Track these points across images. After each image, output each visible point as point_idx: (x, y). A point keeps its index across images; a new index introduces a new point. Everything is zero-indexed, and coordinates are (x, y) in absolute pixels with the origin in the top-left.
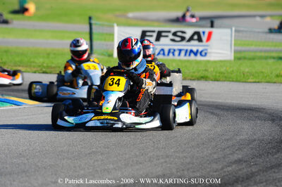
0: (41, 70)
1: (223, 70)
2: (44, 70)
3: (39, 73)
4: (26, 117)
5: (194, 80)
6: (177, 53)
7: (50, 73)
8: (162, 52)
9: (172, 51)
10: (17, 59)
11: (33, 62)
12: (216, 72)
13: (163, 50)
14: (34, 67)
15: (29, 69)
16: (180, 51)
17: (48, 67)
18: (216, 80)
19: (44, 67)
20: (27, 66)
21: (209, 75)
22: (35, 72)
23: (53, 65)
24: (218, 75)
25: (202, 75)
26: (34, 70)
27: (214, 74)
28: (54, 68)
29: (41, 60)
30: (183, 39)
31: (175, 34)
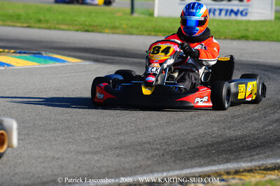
0: (83, 28)
1: (263, 30)
2: (86, 28)
3: (82, 31)
4: (69, 75)
5: (235, 39)
7: (93, 31)
9: (213, 10)
10: (60, 17)
11: (76, 20)
12: (257, 32)
14: (76, 25)
15: (71, 28)
16: (221, 10)
17: (90, 25)
18: (257, 39)
19: (86, 25)
20: (69, 25)
21: (250, 35)
22: (77, 31)
23: (95, 24)
24: (258, 34)
25: (243, 35)
26: (76, 28)
27: (255, 33)
28: (97, 26)
29: (83, 19)
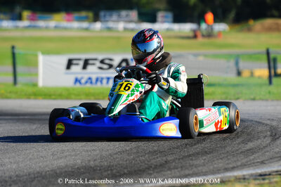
6: (105, 81)
8: (89, 81)
9: (100, 79)
13: (90, 78)
16: (108, 79)
30: (111, 66)
31: (102, 62)
